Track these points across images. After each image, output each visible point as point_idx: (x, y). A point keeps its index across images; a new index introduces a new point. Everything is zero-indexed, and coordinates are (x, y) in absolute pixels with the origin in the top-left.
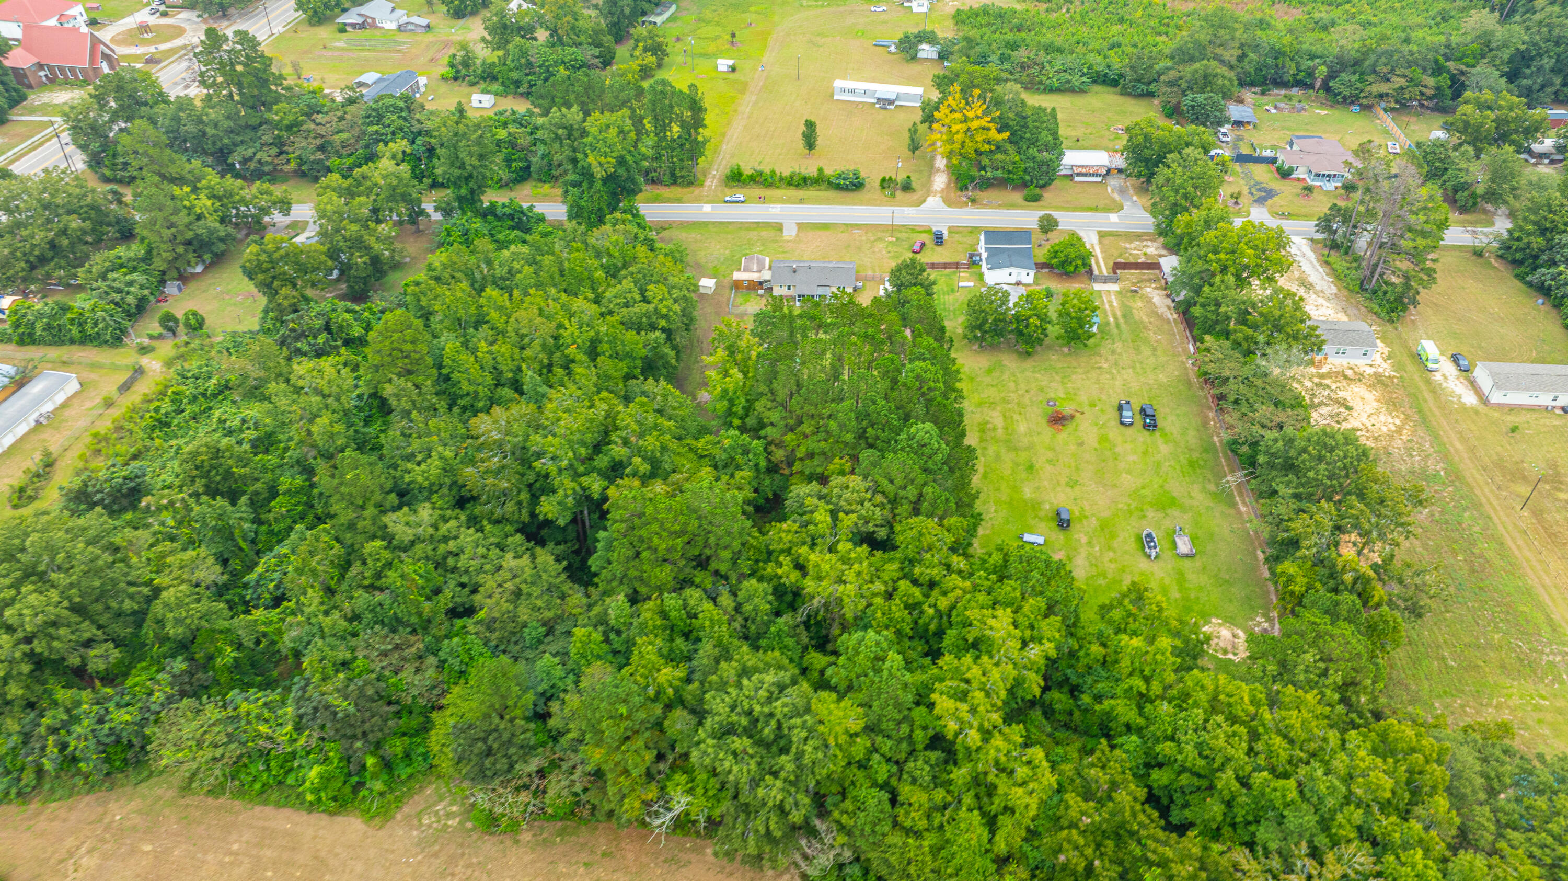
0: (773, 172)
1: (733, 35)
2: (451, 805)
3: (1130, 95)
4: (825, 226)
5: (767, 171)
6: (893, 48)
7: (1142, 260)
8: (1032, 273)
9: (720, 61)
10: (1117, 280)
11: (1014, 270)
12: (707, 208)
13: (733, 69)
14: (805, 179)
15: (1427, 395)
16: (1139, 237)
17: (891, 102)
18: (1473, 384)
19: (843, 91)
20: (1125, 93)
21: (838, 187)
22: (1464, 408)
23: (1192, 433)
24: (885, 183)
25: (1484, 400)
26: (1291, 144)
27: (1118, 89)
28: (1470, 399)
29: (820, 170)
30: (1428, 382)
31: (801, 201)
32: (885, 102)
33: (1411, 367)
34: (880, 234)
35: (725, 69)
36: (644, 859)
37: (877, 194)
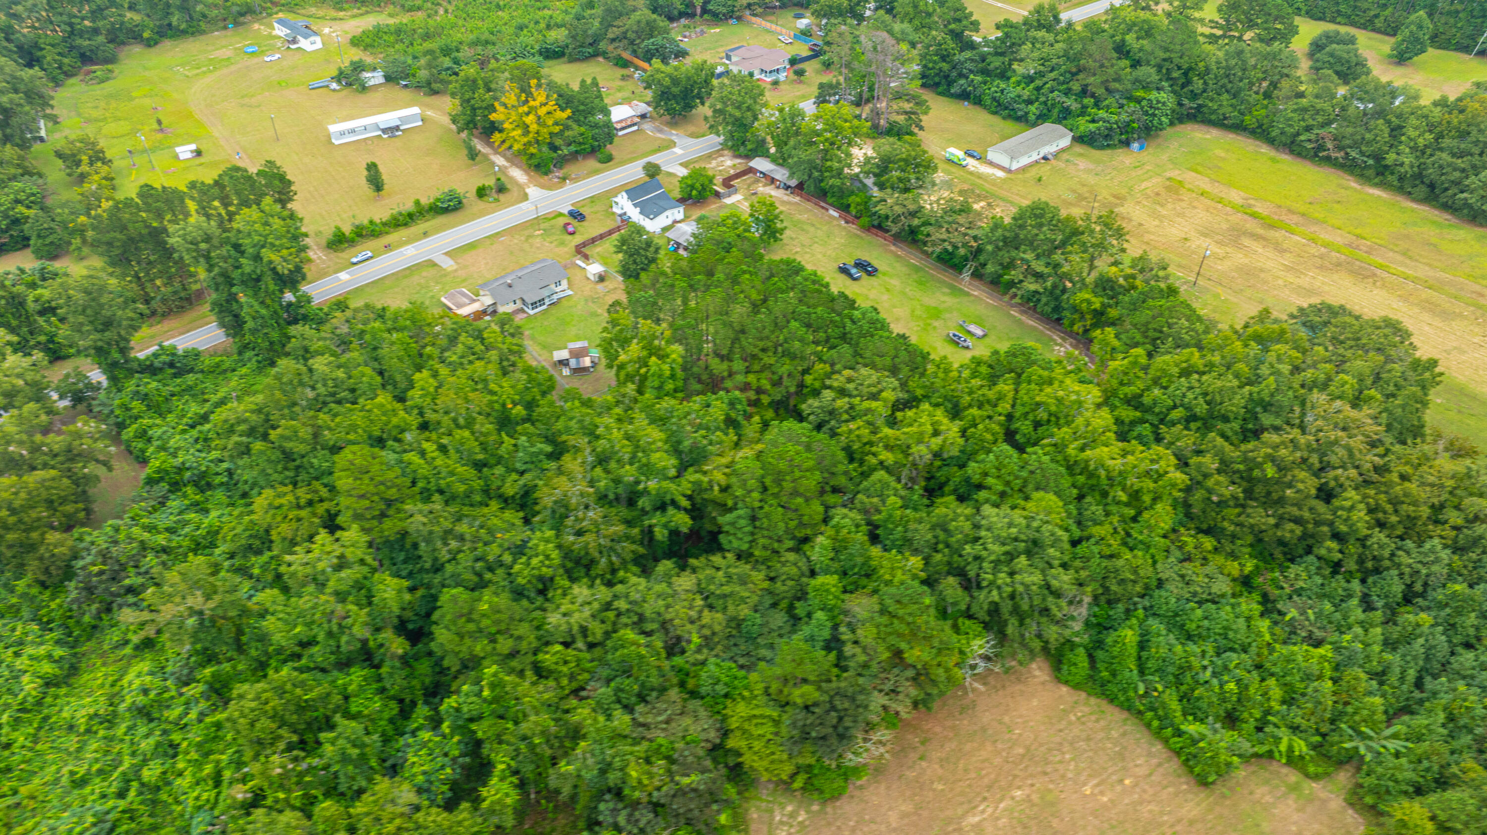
0: (371, 222)
1: (159, 122)
2: (783, 808)
3: (578, 60)
4: (471, 246)
5: (366, 222)
6: (334, 85)
7: (732, 172)
8: (681, 209)
9: (178, 149)
10: (736, 192)
11: (669, 213)
12: (344, 276)
13: (198, 153)
14: (410, 216)
15: (980, 182)
16: (709, 157)
17: (397, 128)
18: (991, 164)
19: (342, 134)
20: (573, 60)
21: (446, 210)
22: (1004, 180)
23: (898, 265)
24: (482, 193)
25: (1009, 171)
26: (728, 57)
27: (565, 59)
28: (1000, 174)
29: (417, 203)
30: (971, 173)
31: (425, 234)
32: (392, 131)
33: (954, 169)
34: (526, 233)
35: (189, 155)
36: (949, 723)
37: (481, 205)
